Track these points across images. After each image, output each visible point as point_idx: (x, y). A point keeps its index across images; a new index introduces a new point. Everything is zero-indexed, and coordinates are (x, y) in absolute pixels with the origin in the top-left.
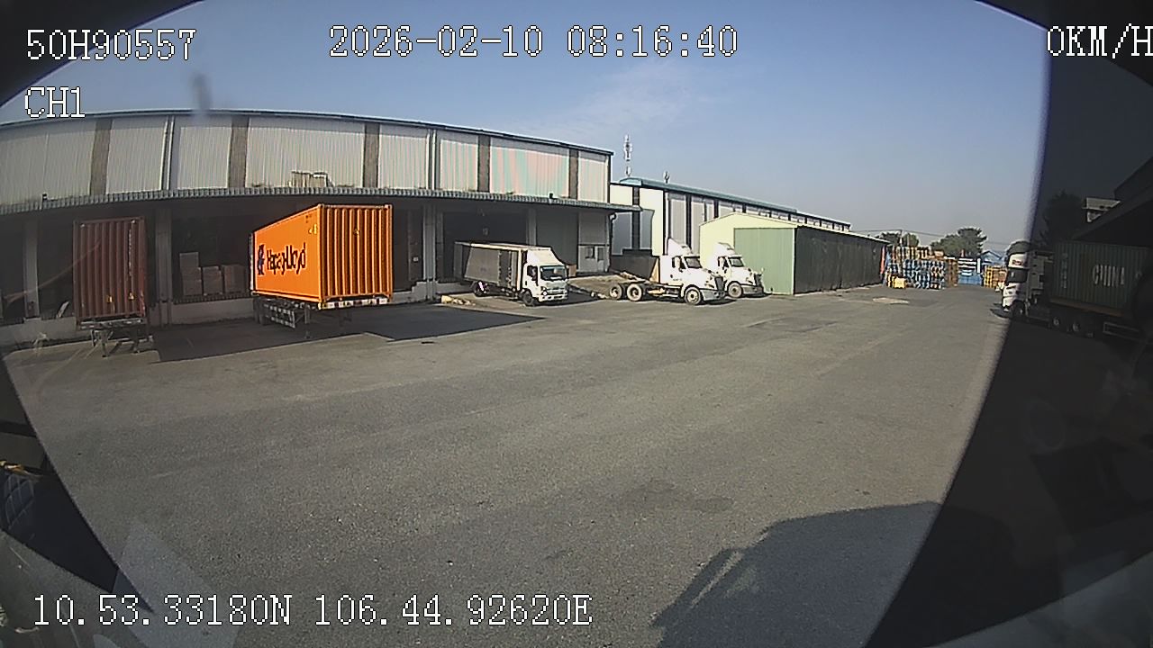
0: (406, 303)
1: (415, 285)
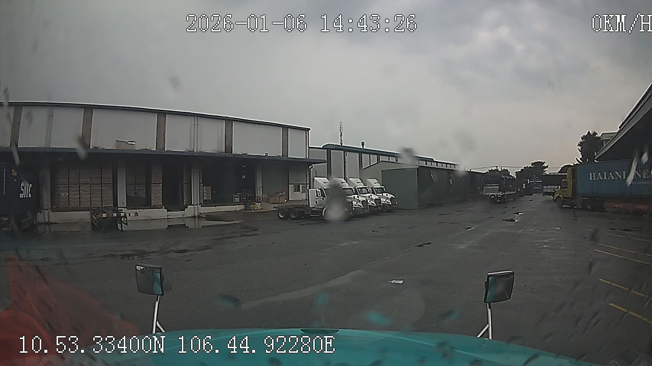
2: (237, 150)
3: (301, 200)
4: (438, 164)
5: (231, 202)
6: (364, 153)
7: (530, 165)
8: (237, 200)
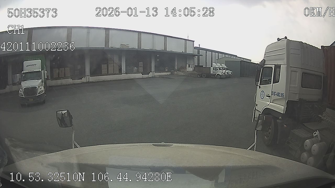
0: (147, 78)
1: (150, 73)
2: (168, 49)
5: (164, 71)
6: (214, 52)
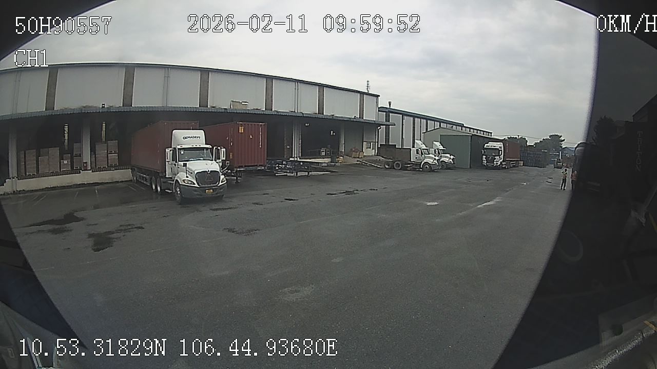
2: (327, 112)
3: (372, 156)
4: (471, 130)
5: (319, 156)
6: (418, 117)
7: (548, 137)
8: (323, 154)
